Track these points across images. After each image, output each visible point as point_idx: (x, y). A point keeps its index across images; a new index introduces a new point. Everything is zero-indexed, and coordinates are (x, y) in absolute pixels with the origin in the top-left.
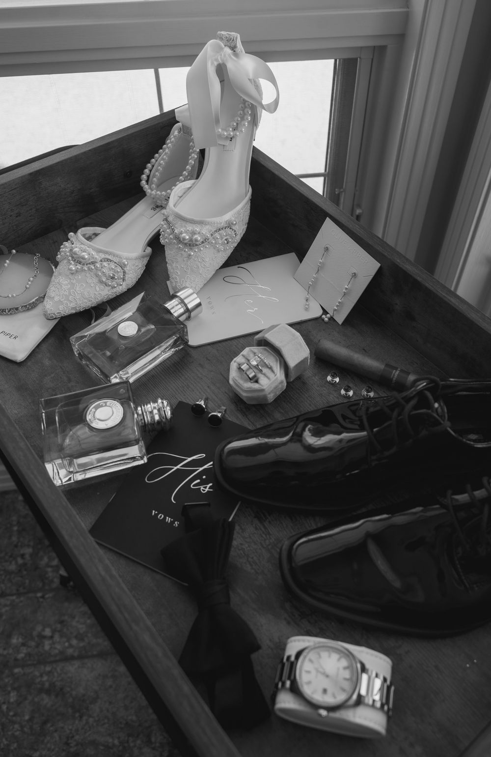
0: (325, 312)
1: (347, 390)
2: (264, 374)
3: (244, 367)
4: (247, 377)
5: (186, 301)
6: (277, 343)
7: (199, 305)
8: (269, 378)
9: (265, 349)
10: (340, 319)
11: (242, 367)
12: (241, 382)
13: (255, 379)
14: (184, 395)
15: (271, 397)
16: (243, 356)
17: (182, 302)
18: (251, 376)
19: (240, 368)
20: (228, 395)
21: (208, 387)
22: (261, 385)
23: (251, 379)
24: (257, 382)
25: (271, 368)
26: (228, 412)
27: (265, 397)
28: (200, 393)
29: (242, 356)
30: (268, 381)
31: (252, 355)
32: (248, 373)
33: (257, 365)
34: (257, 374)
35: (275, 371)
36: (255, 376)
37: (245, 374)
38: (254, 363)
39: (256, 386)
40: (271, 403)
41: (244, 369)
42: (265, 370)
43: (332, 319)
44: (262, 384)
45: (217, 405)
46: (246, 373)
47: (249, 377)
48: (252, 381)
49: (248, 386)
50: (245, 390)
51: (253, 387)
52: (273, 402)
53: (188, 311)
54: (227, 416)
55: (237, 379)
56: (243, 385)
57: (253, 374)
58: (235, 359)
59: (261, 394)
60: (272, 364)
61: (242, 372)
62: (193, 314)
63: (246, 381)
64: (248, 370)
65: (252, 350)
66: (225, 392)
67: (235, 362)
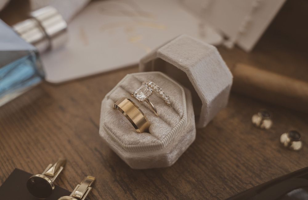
0: (226, 38)
1: (294, 138)
2: (161, 117)
3: (124, 105)
4: (130, 123)
5: (45, 24)
6: (180, 60)
7: (64, 31)
8: (169, 124)
9: (159, 76)
10: (248, 44)
11: (120, 105)
12: (119, 132)
13: (145, 125)
14: (28, 157)
15: (172, 157)
16: (122, 87)
17: (40, 25)
18: (136, 121)
19: (116, 108)
20: (101, 154)
21: (69, 141)
22: (155, 137)
23: (136, 127)
24: (147, 131)
25: (171, 106)
26: (98, 186)
27: (163, 158)
28: (54, 151)
29: (119, 89)
30: (169, 129)
31: (136, 85)
32: (131, 115)
33: (147, 100)
34: (147, 116)
35: (180, 111)
36: (144, 121)
37: (125, 118)
38: (142, 96)
39: (146, 139)
40: (172, 166)
41: (123, 109)
42: (161, 110)
43: (237, 47)
44: (157, 134)
45: (79, 172)
46: (127, 116)
47: (133, 124)
48: (138, 130)
49: (132, 140)
50: (127, 148)
51: (141, 141)
52: (175, 164)
53: (47, 38)
54: (96, 193)
55: (111, 126)
56: (123, 138)
57: (141, 117)
58: (108, 94)
59: (156, 153)
60: (173, 99)
61: (121, 113)
62: (55, 42)
63: (127, 131)
64: (130, 109)
65: (137, 77)
66: (96, 149)
67: (108, 98)
